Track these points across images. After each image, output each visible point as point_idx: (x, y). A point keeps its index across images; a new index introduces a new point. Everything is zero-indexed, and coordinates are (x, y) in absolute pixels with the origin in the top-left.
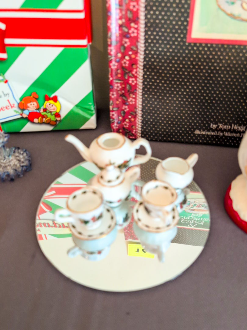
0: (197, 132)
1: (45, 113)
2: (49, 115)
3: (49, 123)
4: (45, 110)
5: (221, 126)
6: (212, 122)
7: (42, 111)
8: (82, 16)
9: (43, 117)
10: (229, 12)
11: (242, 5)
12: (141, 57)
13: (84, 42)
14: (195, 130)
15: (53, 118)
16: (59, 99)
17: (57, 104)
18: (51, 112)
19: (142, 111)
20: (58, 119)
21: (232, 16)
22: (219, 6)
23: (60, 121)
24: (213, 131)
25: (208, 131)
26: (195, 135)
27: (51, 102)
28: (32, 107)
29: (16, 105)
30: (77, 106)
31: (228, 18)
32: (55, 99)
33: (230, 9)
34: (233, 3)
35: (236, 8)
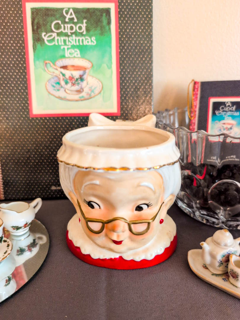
0: (54, 188)
10: (57, 96)
11: (65, 90)
14: (51, 186)
19: (2, 174)
21: (60, 98)
22: (49, 93)
26: (52, 191)
31: (57, 99)
33: (57, 94)
34: (58, 90)
35: (62, 93)
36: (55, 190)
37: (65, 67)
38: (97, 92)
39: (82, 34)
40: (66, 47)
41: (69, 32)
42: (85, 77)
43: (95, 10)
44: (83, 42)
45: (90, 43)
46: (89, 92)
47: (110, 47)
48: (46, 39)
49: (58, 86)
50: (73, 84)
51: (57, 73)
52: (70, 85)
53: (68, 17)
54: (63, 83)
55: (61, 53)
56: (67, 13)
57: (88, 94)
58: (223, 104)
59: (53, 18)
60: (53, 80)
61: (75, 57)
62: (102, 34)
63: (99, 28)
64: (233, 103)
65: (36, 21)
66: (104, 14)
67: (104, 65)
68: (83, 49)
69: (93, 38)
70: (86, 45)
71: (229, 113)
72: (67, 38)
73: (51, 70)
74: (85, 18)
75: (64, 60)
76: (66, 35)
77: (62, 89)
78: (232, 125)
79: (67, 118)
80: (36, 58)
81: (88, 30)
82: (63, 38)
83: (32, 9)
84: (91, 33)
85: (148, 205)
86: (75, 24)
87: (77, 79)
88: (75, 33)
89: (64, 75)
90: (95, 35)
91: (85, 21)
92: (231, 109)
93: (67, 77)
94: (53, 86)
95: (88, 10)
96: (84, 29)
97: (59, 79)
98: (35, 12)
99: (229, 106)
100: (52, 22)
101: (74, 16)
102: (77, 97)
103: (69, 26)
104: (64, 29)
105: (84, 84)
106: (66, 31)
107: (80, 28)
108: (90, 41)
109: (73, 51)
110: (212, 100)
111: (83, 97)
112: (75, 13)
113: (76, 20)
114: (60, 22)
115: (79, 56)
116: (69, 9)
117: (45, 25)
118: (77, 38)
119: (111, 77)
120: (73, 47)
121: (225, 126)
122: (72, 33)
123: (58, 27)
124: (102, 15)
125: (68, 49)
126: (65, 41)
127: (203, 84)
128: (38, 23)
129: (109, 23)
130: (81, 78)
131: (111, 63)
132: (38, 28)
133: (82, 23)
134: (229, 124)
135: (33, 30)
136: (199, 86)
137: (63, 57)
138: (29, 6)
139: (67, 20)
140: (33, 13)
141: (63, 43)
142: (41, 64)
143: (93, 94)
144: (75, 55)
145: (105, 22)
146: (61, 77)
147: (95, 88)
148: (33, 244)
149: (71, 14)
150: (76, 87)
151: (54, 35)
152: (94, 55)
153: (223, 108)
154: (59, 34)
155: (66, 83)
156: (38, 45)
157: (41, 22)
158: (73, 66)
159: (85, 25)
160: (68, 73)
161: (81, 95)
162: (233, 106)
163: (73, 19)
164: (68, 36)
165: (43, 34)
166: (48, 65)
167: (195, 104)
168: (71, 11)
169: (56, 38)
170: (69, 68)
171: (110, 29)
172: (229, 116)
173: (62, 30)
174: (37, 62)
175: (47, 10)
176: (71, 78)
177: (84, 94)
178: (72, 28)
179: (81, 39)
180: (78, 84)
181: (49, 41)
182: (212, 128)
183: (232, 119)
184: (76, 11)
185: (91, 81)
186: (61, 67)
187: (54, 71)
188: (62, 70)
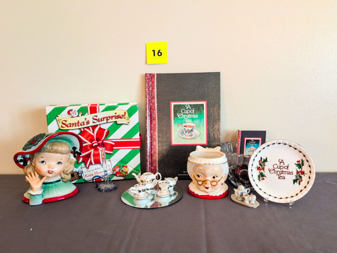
1: (122, 172)
2: (123, 173)
3: (122, 176)
4: (122, 171)
6: (184, 170)
7: (121, 171)
8: (139, 140)
9: (121, 173)
12: (157, 151)
13: (139, 147)
14: (178, 174)
15: (124, 174)
16: (128, 167)
17: (127, 169)
18: (124, 172)
19: (158, 168)
20: (127, 174)
21: (183, 138)
22: (179, 136)
23: (127, 175)
24: (185, 174)
25: (183, 174)
27: (125, 168)
28: (117, 170)
29: (112, 169)
30: (134, 169)
32: (126, 167)
33: (182, 136)
34: (183, 135)
35: (184, 136)
36: (180, 176)
37: (185, 126)
38: (198, 136)
39: (192, 114)
40: (186, 119)
41: (188, 113)
42: (193, 130)
43: (198, 105)
44: (193, 117)
45: (195, 117)
46: (195, 136)
47: (204, 118)
48: (179, 116)
49: (182, 134)
50: (189, 133)
51: (182, 128)
52: (187, 133)
53: (187, 107)
54: (184, 132)
55: (184, 121)
56: (187, 106)
57: (194, 136)
58: (250, 140)
59: (182, 108)
60: (181, 131)
61: (190, 122)
62: (200, 114)
63: (199, 111)
64: (254, 140)
65: (175, 109)
66: (201, 106)
67: (201, 125)
68: (193, 119)
69: (197, 115)
70: (194, 118)
71: (253, 144)
73: (180, 127)
74: (194, 108)
75: (185, 123)
76: (187, 114)
77: (184, 135)
79: (186, 146)
80: (175, 123)
81: (195, 112)
82: (185, 115)
83: (174, 105)
84: (196, 113)
85: (217, 177)
86: (190, 110)
87: (190, 131)
88: (190, 114)
89: (185, 129)
90: (197, 114)
92: (253, 143)
93: (186, 130)
94: (181, 133)
95: (195, 105)
96: (193, 112)
97: (183, 131)
98: (175, 106)
99: (253, 141)
100: (181, 110)
101: (190, 107)
102: (190, 138)
103: (188, 111)
105: (193, 132)
107: (192, 112)
108: (196, 116)
109: (189, 120)
110: (246, 139)
111: (192, 137)
112: (190, 106)
113: (190, 109)
114: (184, 109)
116: (188, 105)
117: (178, 111)
118: (191, 115)
119: (204, 130)
120: (189, 118)
121: (251, 150)
122: (189, 114)
123: (183, 111)
124: (200, 107)
125: (187, 119)
126: (186, 116)
127: (242, 132)
128: (176, 110)
129: (203, 109)
130: (192, 130)
131: (204, 124)
132: (176, 112)
133: (193, 110)
134: (253, 149)
135: (174, 113)
136: (240, 133)
137: (185, 122)
138: (173, 104)
139: (187, 109)
140: (174, 106)
142: (176, 125)
143: (196, 137)
145: (201, 109)
146: (184, 130)
147: (197, 134)
148: (175, 194)
149: (189, 107)
150: (190, 134)
151: (182, 114)
152: (197, 122)
153: (250, 142)
154: (183, 114)
155: (186, 132)
156: (176, 118)
157: (177, 110)
158: (189, 126)
159: (194, 110)
160: (187, 129)
161: (191, 137)
162: (254, 141)
163: (189, 108)
165: (178, 114)
166: (179, 126)
167: (239, 140)
168: (189, 105)
170: (187, 126)
171: (203, 111)
173: (185, 112)
174: (175, 124)
175: (180, 105)
176: (188, 130)
177: (193, 137)
178: (189, 112)
179: (192, 115)
180: (191, 133)
181: (180, 117)
182: (246, 151)
183: (254, 147)
184: (190, 105)
185: (196, 132)
186: (184, 126)
187: (181, 128)
188: (184, 127)
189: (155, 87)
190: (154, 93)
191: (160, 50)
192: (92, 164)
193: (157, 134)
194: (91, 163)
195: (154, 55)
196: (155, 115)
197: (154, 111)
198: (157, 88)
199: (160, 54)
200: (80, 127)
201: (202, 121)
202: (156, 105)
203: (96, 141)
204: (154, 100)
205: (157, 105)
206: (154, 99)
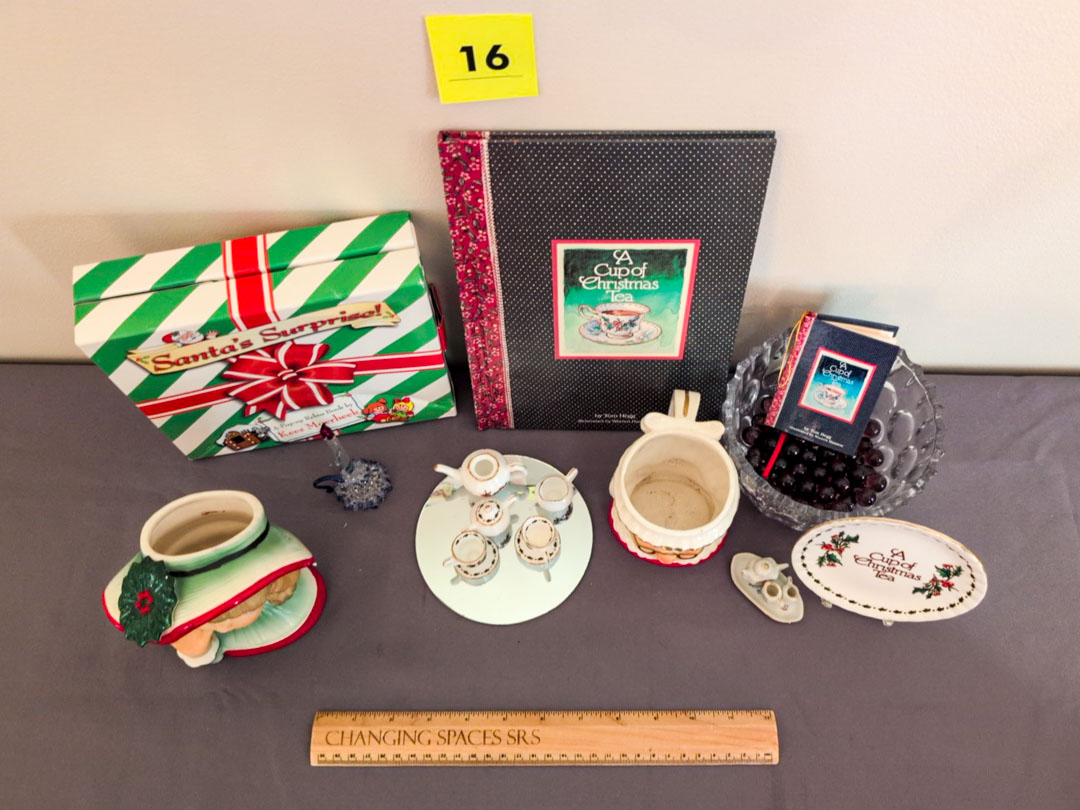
0: (580, 421)
1: (394, 413)
2: (399, 414)
3: (399, 420)
4: (395, 411)
5: (606, 416)
6: (595, 413)
7: (390, 412)
8: (440, 352)
9: (392, 416)
10: (595, 340)
11: (607, 335)
12: (507, 369)
13: (443, 366)
14: (577, 419)
15: (404, 416)
16: (412, 400)
17: (409, 404)
18: (401, 411)
19: (513, 407)
20: (411, 416)
21: (600, 342)
22: (584, 336)
23: (413, 416)
24: (599, 420)
25: (593, 420)
26: (578, 423)
27: (402, 403)
28: (379, 411)
29: (360, 411)
30: (434, 403)
31: (596, 344)
32: (407, 400)
33: (595, 338)
34: (598, 334)
36: (583, 424)
37: (607, 312)
38: (652, 337)
39: (639, 278)
40: (613, 292)
41: (620, 276)
42: (637, 322)
43: (662, 252)
44: (639, 285)
45: (649, 288)
46: (642, 337)
47: (680, 292)
48: (584, 283)
49: (597, 331)
50: (619, 329)
51: (597, 317)
52: (613, 330)
53: (621, 259)
54: (604, 328)
55: (605, 298)
56: (619, 255)
57: (639, 339)
58: (837, 363)
59: (597, 261)
60: (590, 324)
61: (625, 302)
62: (669, 278)
63: (665, 272)
64: (850, 367)
65: (571, 264)
66: (676, 257)
67: (668, 311)
68: (638, 294)
69: (655, 283)
70: (644, 290)
71: (840, 378)
72: (616, 282)
73: (589, 314)
74: (644, 261)
75: (608, 305)
76: (616, 279)
77: (603, 334)
78: (840, 394)
80: (568, 302)
81: (648, 273)
82: (609, 283)
83: (566, 251)
84: (654, 276)
86: (631, 267)
87: (625, 325)
88: (630, 278)
89: (606, 320)
90: (658, 279)
91: (645, 264)
92: (844, 373)
93: (611, 321)
94: (591, 331)
95: (652, 252)
96: (642, 272)
97: (600, 323)
98: (569, 254)
99: (843, 369)
100: (595, 266)
101: (629, 258)
102: (623, 341)
103: (620, 269)
104: (613, 272)
105: (635, 329)
106: (615, 274)
107: (637, 272)
108: (651, 285)
109: (623, 296)
110: (823, 353)
111: (631, 341)
112: (630, 254)
113: (631, 263)
114: (607, 265)
115: (631, 300)
116: (623, 251)
117: (584, 268)
118: (631, 283)
119: (676, 322)
120: (624, 291)
121: (829, 393)
122: (623, 278)
123: (603, 270)
124: (672, 258)
125: (615, 294)
126: (612, 286)
128: (573, 266)
129: (682, 265)
130: (632, 324)
131: (679, 308)
132: (573, 271)
133: (641, 266)
134: (836, 392)
135: (566, 274)
136: (809, 326)
137: (609, 301)
138: (561, 248)
139: (618, 263)
140: (566, 255)
141: (608, 287)
142: (574, 308)
143: (646, 339)
144: (626, 299)
145: (676, 264)
146: (603, 321)
147: (651, 333)
149: (625, 256)
150: (623, 332)
151: (597, 278)
152: (654, 301)
153: (834, 369)
154: (603, 278)
155: (610, 328)
156: (573, 291)
157: (579, 265)
158: (621, 311)
159: (644, 268)
160: (612, 318)
161: (629, 340)
162: (848, 370)
163: (628, 261)
164: (618, 280)
165: (580, 278)
166: (585, 310)
167: (797, 349)
168: (626, 252)
169: (599, 282)
170: (615, 312)
171: (682, 273)
172: (839, 381)
173: (610, 273)
174: (569, 307)
175: (589, 252)
176: (617, 323)
177: (633, 339)
178: (624, 272)
179: (636, 283)
180: (627, 329)
181: (588, 285)
182: (811, 389)
183: (842, 387)
184: (632, 253)
185: (645, 326)
186: (603, 312)
187: (591, 315)
188: (605, 315)
189: (485, 192)
190: (483, 212)
191: (496, 48)
192: (291, 409)
193: (503, 328)
194: (287, 408)
195: (472, 67)
196: (492, 279)
197: (488, 268)
198: (494, 196)
199: (497, 61)
200: (223, 356)
201: (674, 301)
202: (493, 249)
203: (289, 368)
204: (486, 235)
205: (499, 251)
206: (484, 228)
